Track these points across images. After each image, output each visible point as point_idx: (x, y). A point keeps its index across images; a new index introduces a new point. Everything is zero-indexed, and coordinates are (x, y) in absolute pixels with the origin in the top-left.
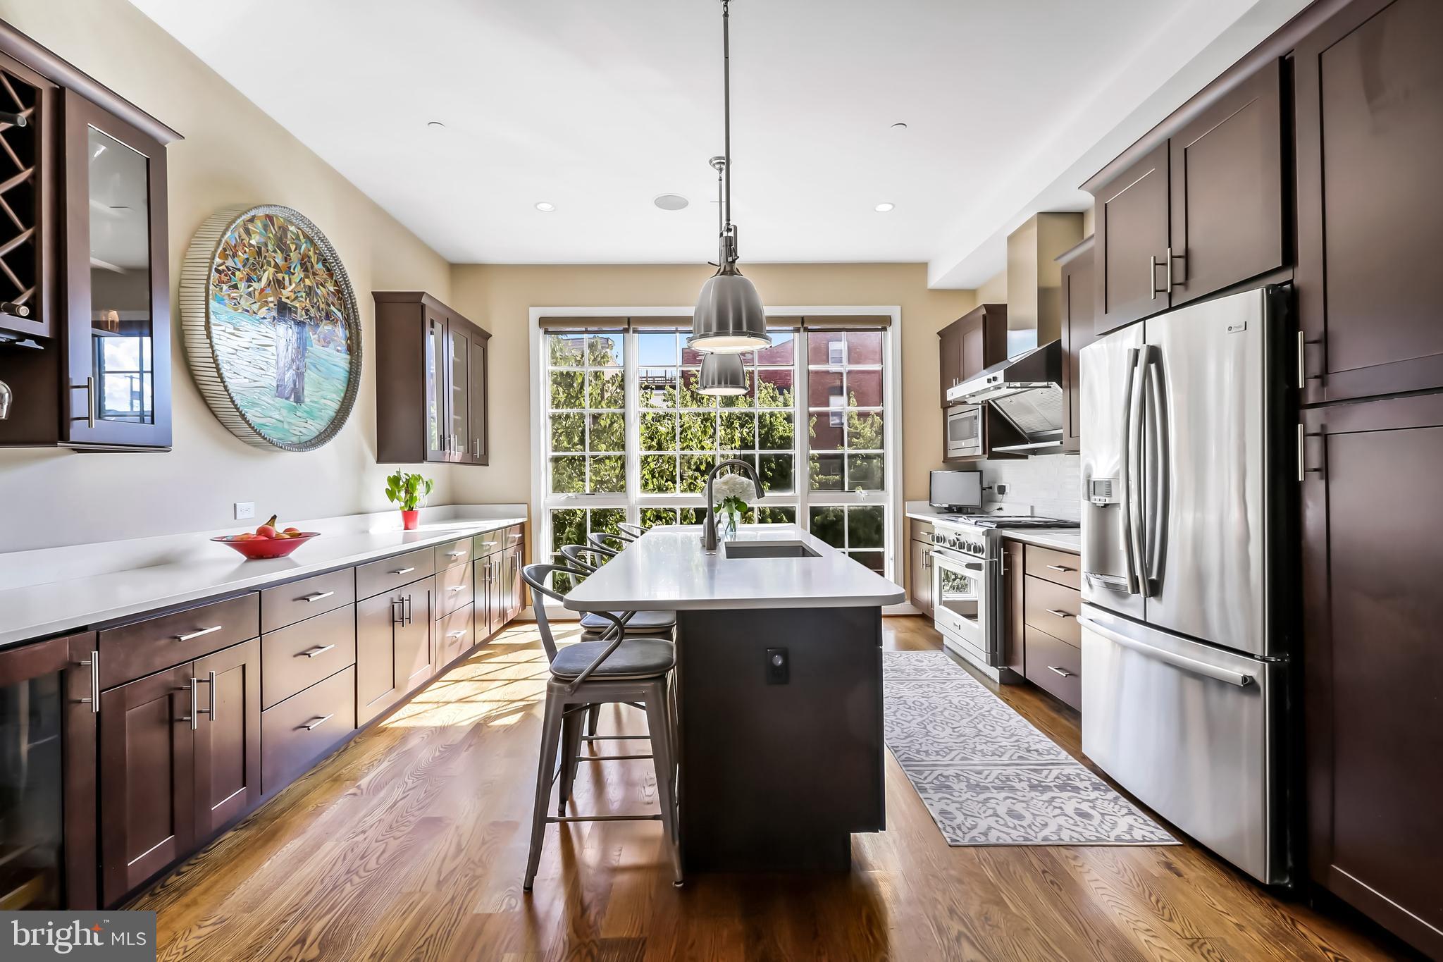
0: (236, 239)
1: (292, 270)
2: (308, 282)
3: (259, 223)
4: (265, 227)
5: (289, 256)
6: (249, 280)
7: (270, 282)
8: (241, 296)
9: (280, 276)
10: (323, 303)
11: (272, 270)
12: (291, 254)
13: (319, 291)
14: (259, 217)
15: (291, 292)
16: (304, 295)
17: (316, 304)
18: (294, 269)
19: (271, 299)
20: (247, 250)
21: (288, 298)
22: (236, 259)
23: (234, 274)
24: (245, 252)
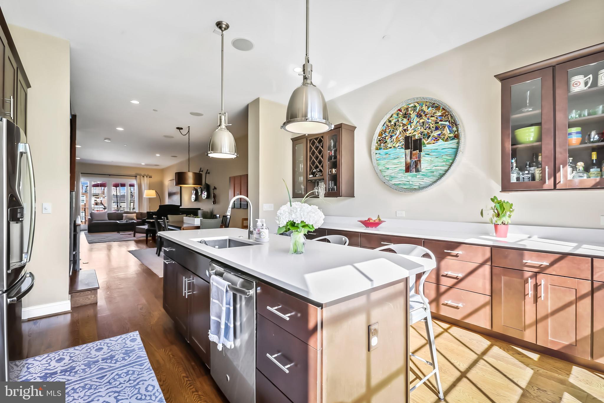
0: (385, 127)
1: (412, 122)
2: (422, 121)
3: (395, 116)
4: (398, 115)
5: (410, 117)
6: (391, 136)
7: (401, 132)
8: (388, 144)
9: (405, 128)
10: (433, 124)
11: (401, 128)
12: (411, 116)
13: (430, 121)
14: (394, 114)
15: (412, 130)
16: (419, 127)
17: (428, 127)
18: (413, 121)
19: (402, 138)
20: (390, 128)
21: (410, 133)
22: (386, 133)
23: (385, 138)
24: (389, 129)
